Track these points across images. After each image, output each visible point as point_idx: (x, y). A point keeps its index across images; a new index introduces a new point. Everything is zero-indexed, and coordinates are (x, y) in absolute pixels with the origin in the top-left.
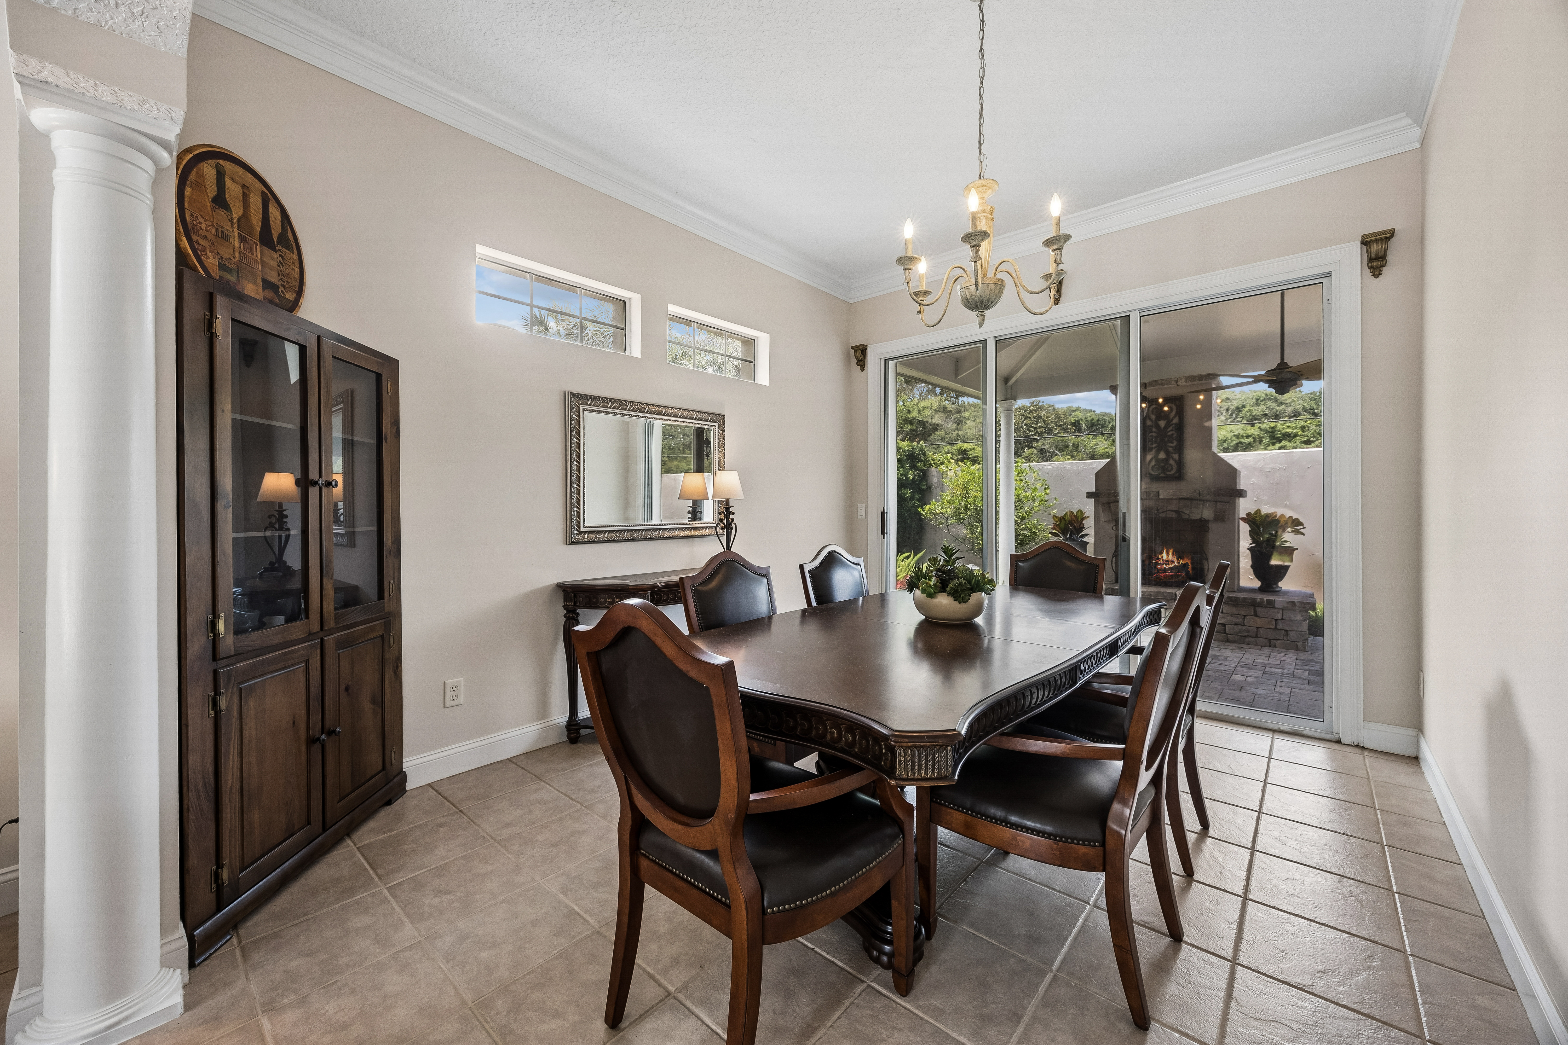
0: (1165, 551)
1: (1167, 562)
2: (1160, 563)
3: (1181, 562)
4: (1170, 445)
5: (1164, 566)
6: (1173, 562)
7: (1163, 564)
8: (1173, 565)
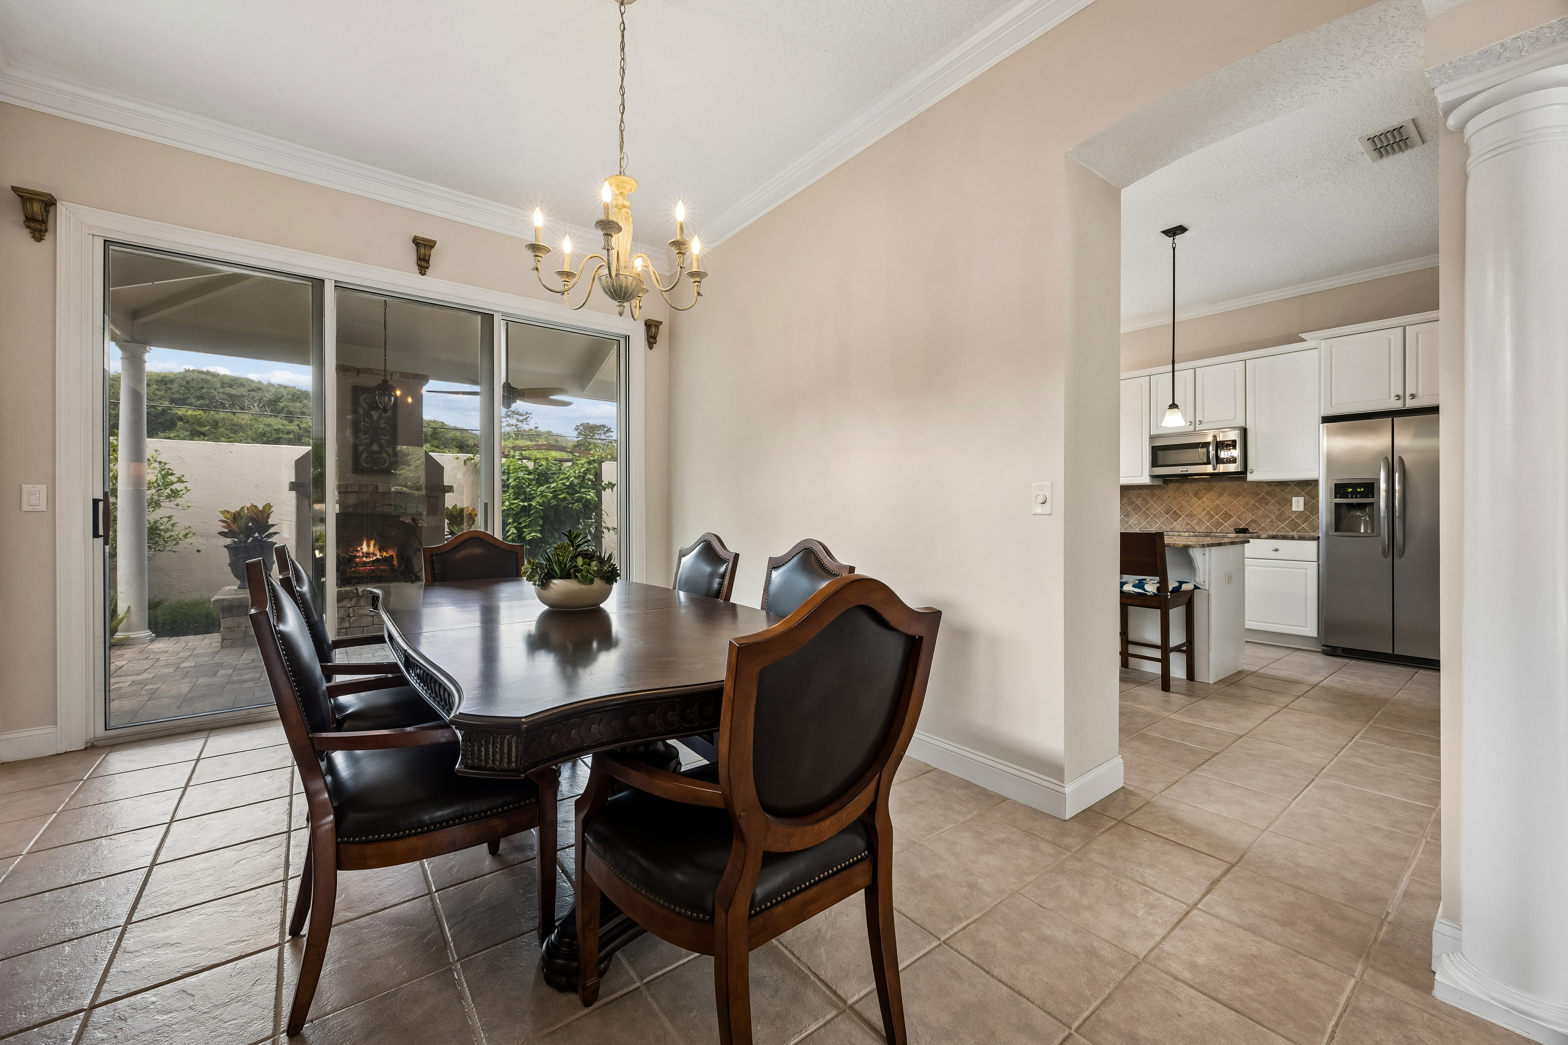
0: (365, 542)
1: (368, 555)
2: (359, 556)
3: (385, 554)
4: (384, 437)
5: (364, 559)
6: (376, 555)
7: (363, 557)
8: (375, 558)
